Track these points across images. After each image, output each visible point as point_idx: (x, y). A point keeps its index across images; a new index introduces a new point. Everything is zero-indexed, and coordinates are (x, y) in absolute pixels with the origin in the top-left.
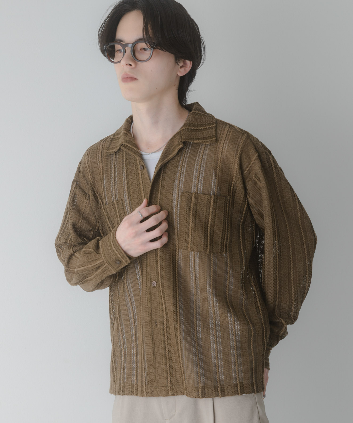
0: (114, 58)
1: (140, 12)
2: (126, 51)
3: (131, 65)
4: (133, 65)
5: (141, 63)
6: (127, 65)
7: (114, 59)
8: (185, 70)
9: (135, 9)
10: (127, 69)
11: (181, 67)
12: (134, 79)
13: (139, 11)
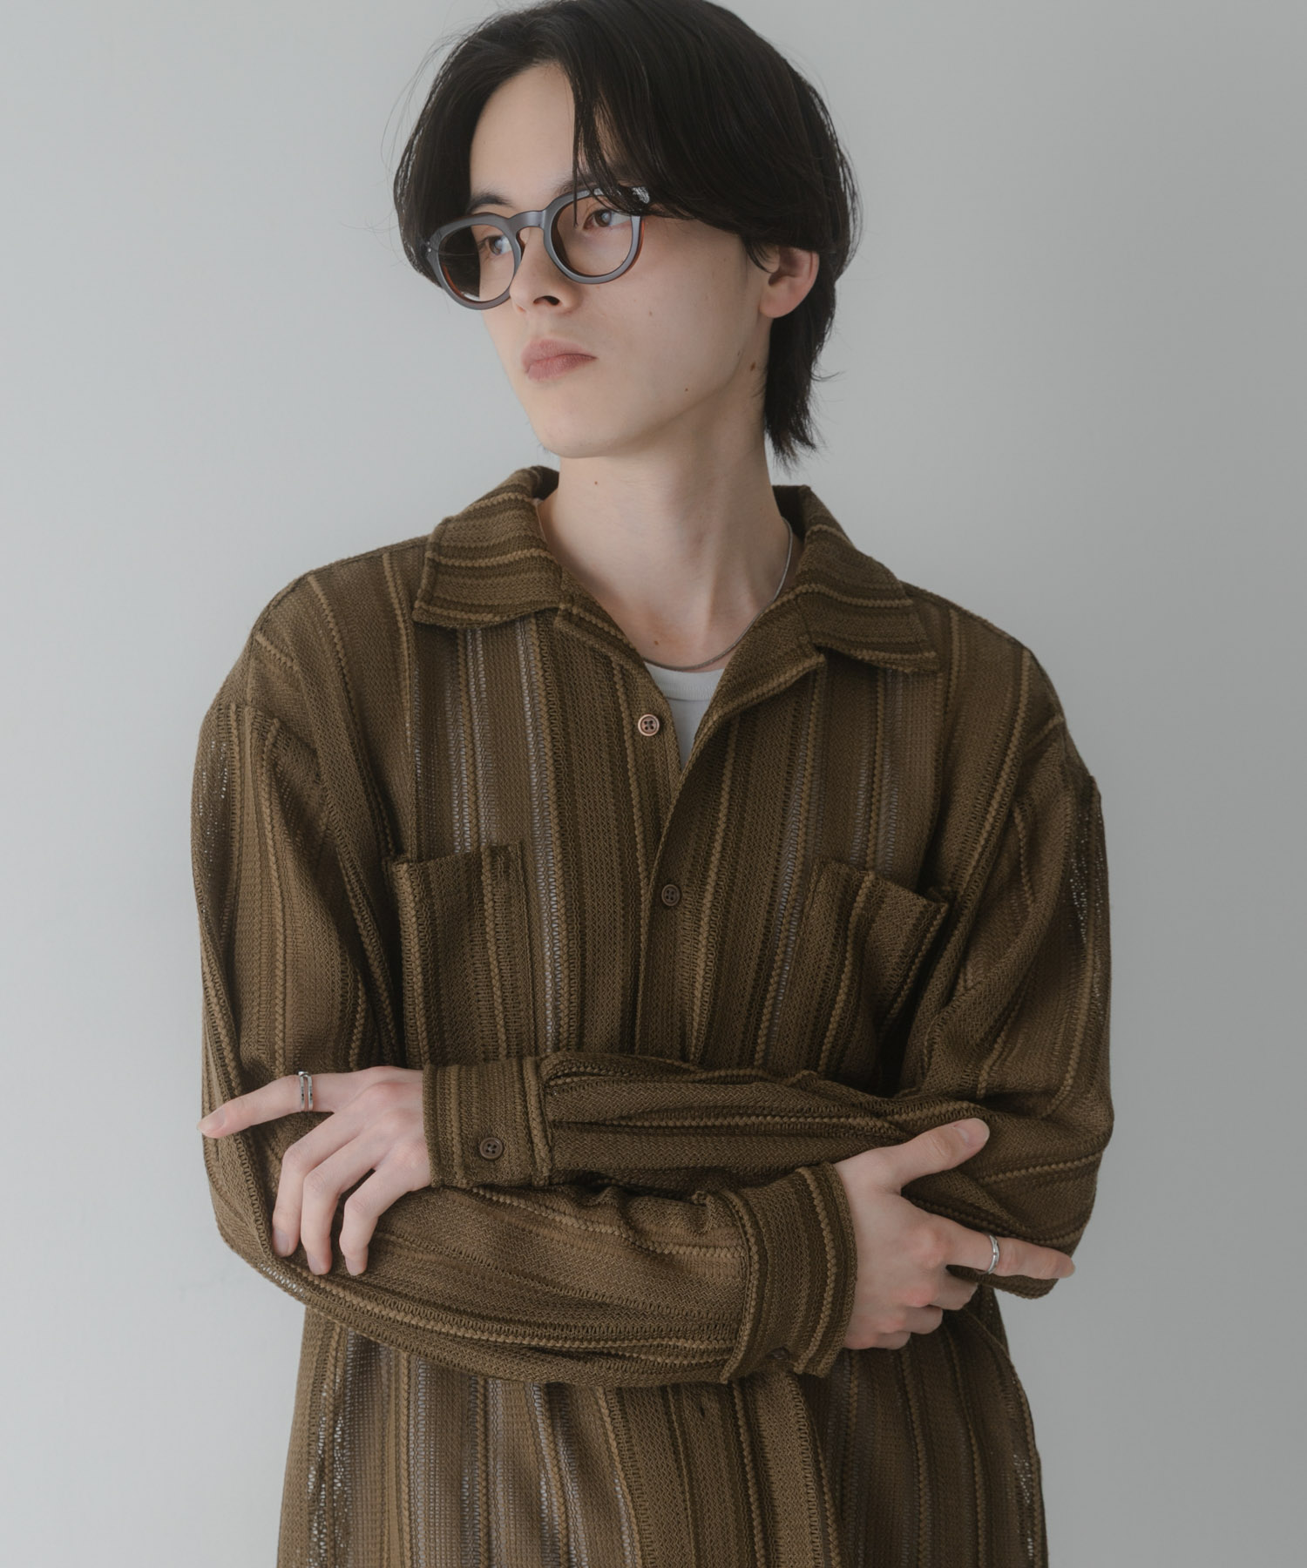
0: (478, 286)
1: (559, 65)
2: (523, 247)
3: (554, 301)
4: (565, 301)
5: (599, 287)
6: (537, 302)
7: (477, 295)
8: (792, 288)
9: (535, 60)
10: (543, 323)
11: (775, 280)
12: (576, 359)
13: (552, 65)
